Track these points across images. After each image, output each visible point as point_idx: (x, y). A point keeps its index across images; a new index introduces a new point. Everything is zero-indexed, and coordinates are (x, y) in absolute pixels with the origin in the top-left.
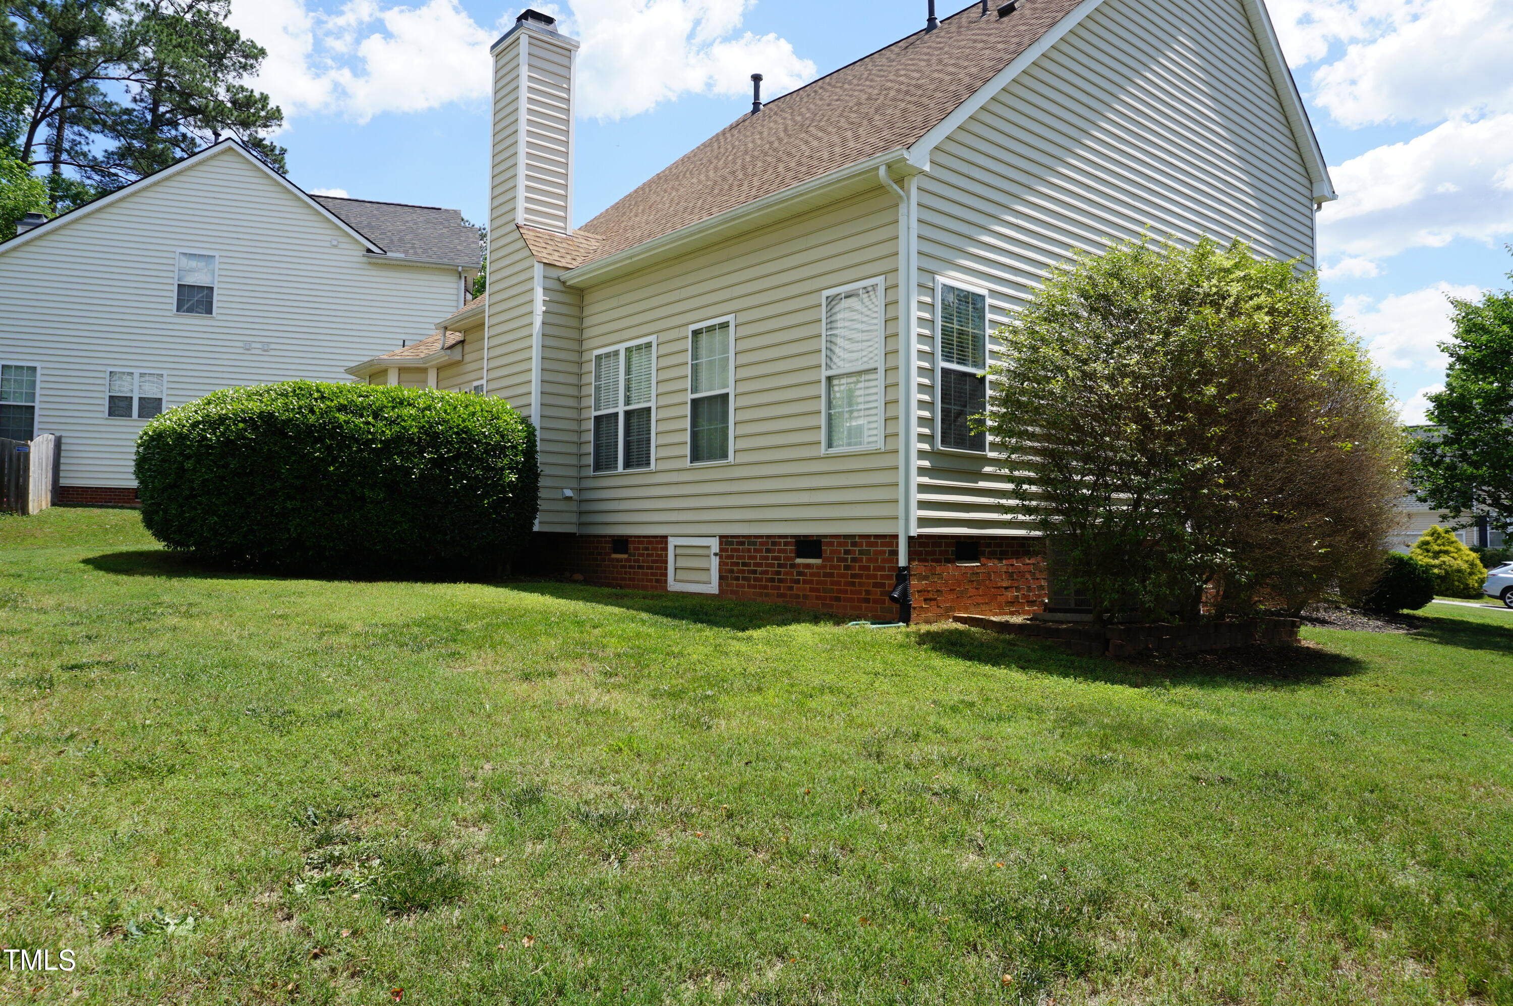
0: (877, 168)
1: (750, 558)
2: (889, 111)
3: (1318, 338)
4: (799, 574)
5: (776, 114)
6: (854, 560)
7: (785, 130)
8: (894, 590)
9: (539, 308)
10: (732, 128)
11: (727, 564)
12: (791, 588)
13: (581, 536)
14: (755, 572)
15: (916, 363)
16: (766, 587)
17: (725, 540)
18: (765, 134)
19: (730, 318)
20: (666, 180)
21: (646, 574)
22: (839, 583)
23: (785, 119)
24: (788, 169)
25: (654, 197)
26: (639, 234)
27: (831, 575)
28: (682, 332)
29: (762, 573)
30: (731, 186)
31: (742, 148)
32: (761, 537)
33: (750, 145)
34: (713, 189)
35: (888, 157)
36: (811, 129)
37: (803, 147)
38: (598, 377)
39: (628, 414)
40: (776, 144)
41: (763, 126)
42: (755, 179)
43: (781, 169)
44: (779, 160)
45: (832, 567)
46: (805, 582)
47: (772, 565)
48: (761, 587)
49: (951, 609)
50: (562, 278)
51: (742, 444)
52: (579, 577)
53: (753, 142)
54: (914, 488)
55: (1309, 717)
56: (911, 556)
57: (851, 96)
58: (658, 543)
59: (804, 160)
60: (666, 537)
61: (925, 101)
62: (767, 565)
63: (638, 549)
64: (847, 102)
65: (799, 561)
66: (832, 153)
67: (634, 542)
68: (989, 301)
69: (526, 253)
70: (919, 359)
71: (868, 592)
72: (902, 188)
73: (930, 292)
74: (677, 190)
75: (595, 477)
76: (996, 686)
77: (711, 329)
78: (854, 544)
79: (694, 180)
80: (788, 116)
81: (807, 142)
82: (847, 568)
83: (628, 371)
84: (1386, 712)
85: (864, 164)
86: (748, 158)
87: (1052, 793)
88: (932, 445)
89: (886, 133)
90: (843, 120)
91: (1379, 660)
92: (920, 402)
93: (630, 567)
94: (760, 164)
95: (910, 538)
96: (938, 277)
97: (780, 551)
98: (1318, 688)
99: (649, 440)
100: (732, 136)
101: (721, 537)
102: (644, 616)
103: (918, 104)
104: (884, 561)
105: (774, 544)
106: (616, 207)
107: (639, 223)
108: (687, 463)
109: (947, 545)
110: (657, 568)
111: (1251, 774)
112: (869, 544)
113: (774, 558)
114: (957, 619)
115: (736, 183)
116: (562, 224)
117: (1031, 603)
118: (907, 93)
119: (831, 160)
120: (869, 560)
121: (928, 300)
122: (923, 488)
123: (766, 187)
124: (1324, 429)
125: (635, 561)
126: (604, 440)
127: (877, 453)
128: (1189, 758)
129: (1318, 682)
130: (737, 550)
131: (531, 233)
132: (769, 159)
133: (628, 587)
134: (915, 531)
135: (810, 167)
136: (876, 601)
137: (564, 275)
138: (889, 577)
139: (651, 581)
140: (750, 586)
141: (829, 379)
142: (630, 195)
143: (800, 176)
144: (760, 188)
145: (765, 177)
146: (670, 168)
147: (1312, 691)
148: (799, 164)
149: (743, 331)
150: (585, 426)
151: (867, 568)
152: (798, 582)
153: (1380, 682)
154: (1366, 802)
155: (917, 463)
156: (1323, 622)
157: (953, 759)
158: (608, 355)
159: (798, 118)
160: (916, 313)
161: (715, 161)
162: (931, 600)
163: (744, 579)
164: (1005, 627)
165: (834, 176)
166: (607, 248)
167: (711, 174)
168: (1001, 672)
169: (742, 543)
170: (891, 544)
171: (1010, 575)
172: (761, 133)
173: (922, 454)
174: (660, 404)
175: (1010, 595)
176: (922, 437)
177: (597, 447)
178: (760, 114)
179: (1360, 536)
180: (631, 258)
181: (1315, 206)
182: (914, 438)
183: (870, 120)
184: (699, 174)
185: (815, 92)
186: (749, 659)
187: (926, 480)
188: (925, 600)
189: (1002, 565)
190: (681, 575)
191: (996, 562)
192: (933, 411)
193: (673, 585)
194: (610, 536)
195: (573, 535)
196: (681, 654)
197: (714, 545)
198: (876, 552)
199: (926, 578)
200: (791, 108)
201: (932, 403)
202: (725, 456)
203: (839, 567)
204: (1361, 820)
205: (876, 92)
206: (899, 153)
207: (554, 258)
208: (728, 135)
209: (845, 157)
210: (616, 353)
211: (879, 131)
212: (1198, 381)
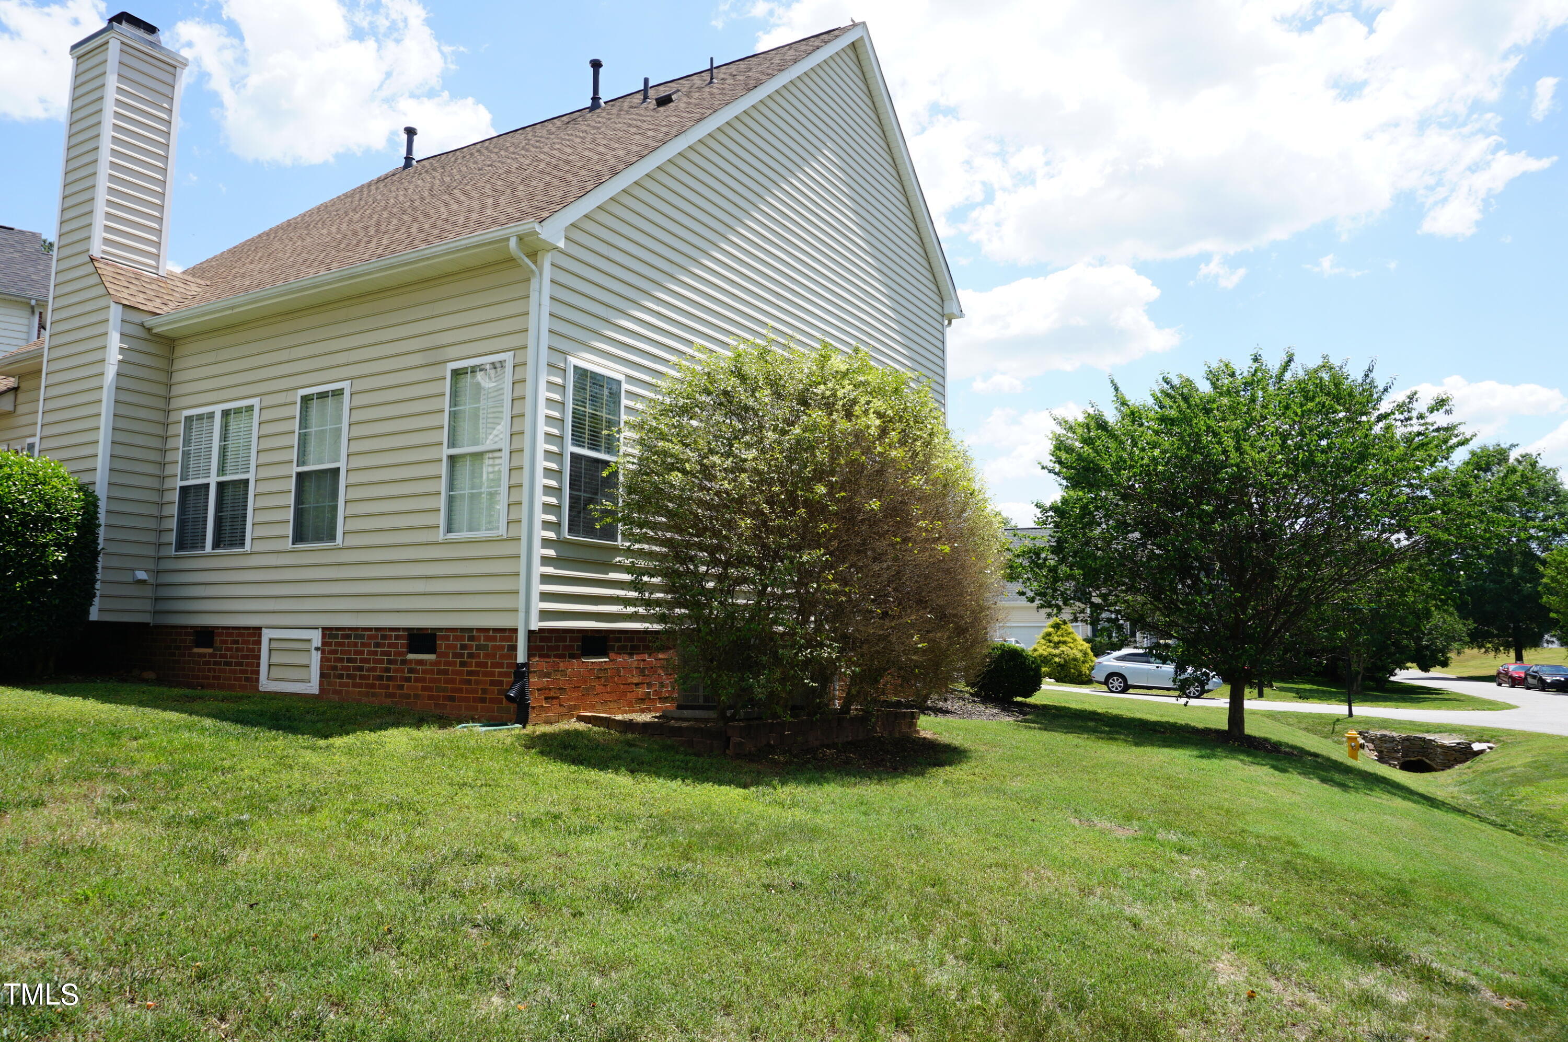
0: (508, 239)
1: (356, 653)
2: (534, 183)
3: (927, 444)
4: (411, 671)
5: (427, 172)
6: (471, 656)
7: (431, 190)
8: (510, 689)
9: (114, 356)
10: (379, 180)
11: (329, 660)
12: (401, 687)
13: (157, 627)
14: (361, 669)
15: (542, 446)
16: (373, 686)
17: (327, 632)
18: (410, 191)
19: (345, 385)
20: (295, 228)
21: (235, 672)
22: (453, 681)
23: (434, 178)
24: (421, 230)
25: (276, 245)
26: (248, 283)
27: (446, 672)
28: (290, 397)
29: (369, 670)
30: (359, 241)
31: (383, 203)
32: (370, 629)
33: (392, 201)
34: (340, 243)
35: (519, 228)
36: (456, 191)
37: (443, 209)
38: (187, 442)
39: (221, 486)
40: (417, 203)
41: (410, 182)
42: (386, 236)
43: (414, 230)
44: (415, 220)
45: (448, 663)
46: (417, 680)
47: (381, 661)
48: (367, 686)
49: (576, 707)
50: (147, 324)
51: (353, 525)
52: (151, 675)
53: (396, 198)
54: (536, 579)
55: (900, 811)
56: (531, 653)
57: (503, 163)
58: (250, 635)
59: (439, 223)
60: (260, 629)
61: (569, 177)
62: (376, 661)
63: (225, 642)
64: (498, 168)
65: (411, 656)
66: (467, 218)
67: (221, 634)
68: (625, 386)
69: (100, 290)
70: (547, 442)
71: (484, 691)
72: (535, 262)
73: (562, 372)
74: (303, 240)
75: (176, 558)
76: (593, 793)
77: (323, 396)
78: (471, 638)
79: (325, 231)
80: (437, 175)
81: (447, 205)
82: (463, 664)
83: (224, 437)
84: (972, 801)
85: (495, 233)
86: (385, 214)
87: (610, 914)
88: (558, 533)
89: (524, 205)
90: (489, 186)
91: (982, 748)
92: (546, 487)
93: (215, 663)
94: (395, 221)
95: (531, 633)
96: (570, 358)
97: (390, 646)
98: (919, 779)
99: (245, 516)
100: (377, 189)
101: (324, 629)
102: (208, 722)
103: (562, 179)
104: (502, 656)
105: (384, 637)
106: (233, 251)
107: (252, 271)
108: (290, 546)
109: (572, 640)
110: (248, 664)
111: (825, 877)
112: (488, 639)
113: (383, 653)
114: (581, 719)
115: (366, 239)
116: (153, 263)
117: (663, 699)
118: (555, 167)
119: (465, 226)
120: (487, 656)
121: (559, 381)
122: (546, 579)
123: (393, 246)
124: (927, 530)
125: (222, 656)
126: (190, 515)
127: (499, 540)
128: (768, 864)
129: (922, 774)
130: (342, 644)
131: (109, 268)
132: (405, 217)
133: (212, 686)
134: (536, 625)
135: (443, 230)
136: (492, 701)
137: (150, 321)
138: (507, 674)
139: (240, 679)
140: (354, 685)
141: (452, 458)
142: (252, 240)
143: (431, 239)
144: (387, 247)
145: (396, 236)
146: (303, 216)
147: (913, 783)
148: (434, 226)
149: (359, 400)
150: (168, 497)
151: (485, 665)
152: (408, 680)
153: (977, 771)
154: (925, 897)
155: (540, 551)
156: (946, 712)
157: (512, 882)
158: (200, 417)
159: (447, 179)
160: (544, 393)
161: (351, 214)
162: (553, 698)
163: (349, 676)
164: (629, 726)
165: (463, 242)
166: (208, 295)
167: (344, 227)
168: (606, 777)
169: (349, 636)
170: (510, 639)
171: (641, 671)
172: (406, 190)
173: (546, 543)
174: (260, 476)
175: (640, 691)
176: (546, 525)
177: (182, 523)
178: (411, 170)
179: (961, 631)
180: (232, 308)
181: (946, 322)
182: (537, 525)
183: (514, 190)
184: (332, 225)
185: (472, 154)
186: (318, 772)
187: (550, 570)
188: (546, 699)
189: (633, 661)
190: (275, 673)
191: (626, 657)
192: (560, 498)
193: (266, 684)
194: (192, 627)
195: (145, 625)
196: (232, 769)
197: (316, 638)
198: (494, 647)
199: (547, 675)
200: (443, 167)
201: (560, 489)
202: (333, 538)
203: (454, 664)
204: (915, 917)
205: (528, 162)
206: (530, 226)
207: (139, 300)
208: (373, 188)
209: (479, 223)
210: (211, 416)
211: (519, 201)
212: (812, 479)
